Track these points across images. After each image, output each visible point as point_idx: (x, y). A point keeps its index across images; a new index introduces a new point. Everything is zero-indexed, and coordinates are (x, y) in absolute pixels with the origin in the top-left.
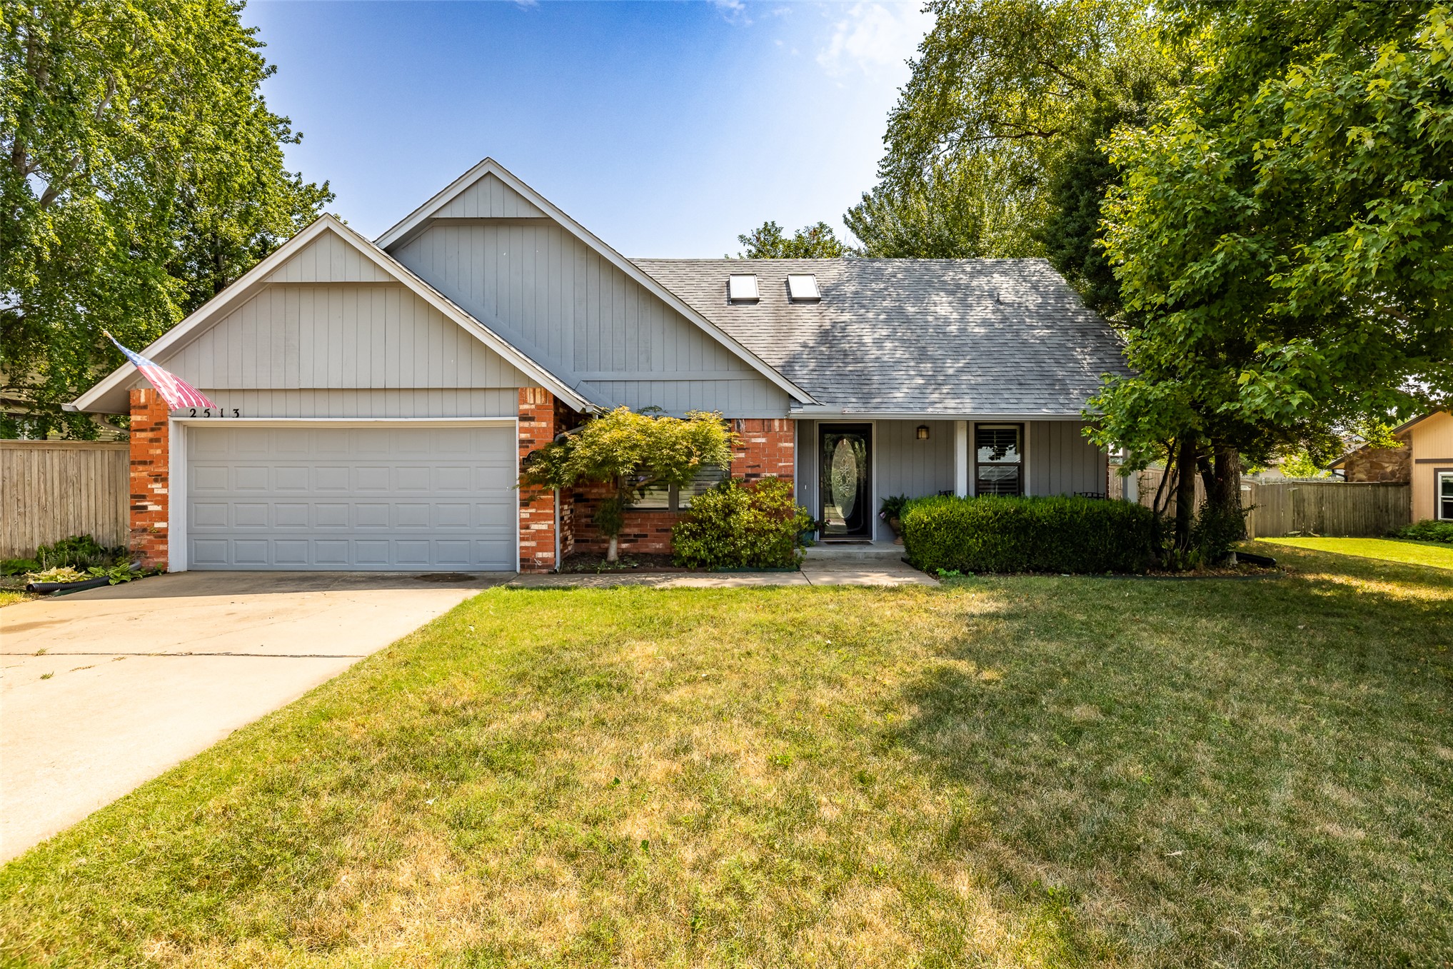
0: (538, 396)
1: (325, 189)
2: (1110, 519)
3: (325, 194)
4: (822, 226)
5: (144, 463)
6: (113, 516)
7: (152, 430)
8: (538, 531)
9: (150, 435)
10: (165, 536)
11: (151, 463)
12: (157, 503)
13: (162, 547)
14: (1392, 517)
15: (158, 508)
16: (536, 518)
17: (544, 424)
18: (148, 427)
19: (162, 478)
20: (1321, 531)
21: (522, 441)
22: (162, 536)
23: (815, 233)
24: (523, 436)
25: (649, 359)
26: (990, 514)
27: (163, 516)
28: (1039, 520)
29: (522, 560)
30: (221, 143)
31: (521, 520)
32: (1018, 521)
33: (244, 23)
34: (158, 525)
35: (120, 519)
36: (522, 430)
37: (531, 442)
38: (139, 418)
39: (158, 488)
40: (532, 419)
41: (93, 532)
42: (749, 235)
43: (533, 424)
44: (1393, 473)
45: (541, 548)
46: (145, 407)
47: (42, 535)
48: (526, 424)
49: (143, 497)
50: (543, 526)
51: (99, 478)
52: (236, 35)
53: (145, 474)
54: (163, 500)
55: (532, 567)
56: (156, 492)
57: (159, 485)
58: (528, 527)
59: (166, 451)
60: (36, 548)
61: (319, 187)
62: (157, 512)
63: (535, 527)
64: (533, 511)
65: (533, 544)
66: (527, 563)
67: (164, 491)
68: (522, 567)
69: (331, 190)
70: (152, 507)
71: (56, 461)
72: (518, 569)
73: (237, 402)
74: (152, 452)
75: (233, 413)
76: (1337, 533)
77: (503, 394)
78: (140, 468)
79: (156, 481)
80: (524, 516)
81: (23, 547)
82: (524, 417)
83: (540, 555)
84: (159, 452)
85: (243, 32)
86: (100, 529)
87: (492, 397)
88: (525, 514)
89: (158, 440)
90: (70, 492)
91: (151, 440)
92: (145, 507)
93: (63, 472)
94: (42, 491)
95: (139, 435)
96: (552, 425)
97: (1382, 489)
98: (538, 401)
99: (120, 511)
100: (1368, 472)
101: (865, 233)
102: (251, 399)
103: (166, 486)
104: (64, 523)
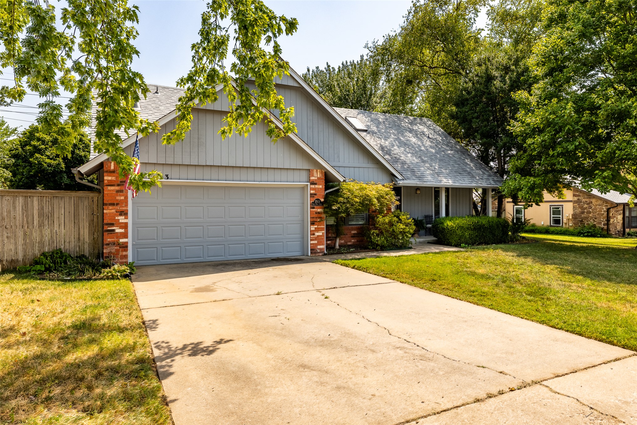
0: (319, 173)
5: (113, 204)
7: (118, 185)
8: (318, 236)
9: (117, 188)
10: (127, 247)
11: (117, 204)
12: (121, 228)
13: (124, 253)
15: (123, 231)
16: (317, 230)
17: (321, 187)
18: (116, 184)
19: (124, 213)
21: (311, 194)
22: (125, 247)
24: (312, 192)
27: (125, 235)
28: (484, 225)
29: (311, 250)
31: (311, 231)
34: (122, 240)
35: (81, 238)
36: (311, 189)
37: (315, 194)
38: (110, 178)
39: (122, 219)
40: (316, 184)
41: (62, 247)
43: (316, 186)
45: (319, 244)
46: (113, 172)
47: (25, 250)
48: (313, 186)
49: (112, 225)
50: (320, 234)
51: (67, 214)
53: (113, 211)
54: (125, 226)
55: (316, 253)
56: (121, 221)
57: (123, 217)
58: (314, 234)
59: (126, 198)
60: (20, 258)
62: (121, 233)
63: (317, 234)
64: (316, 226)
65: (316, 242)
66: (313, 251)
67: (125, 221)
68: (311, 253)
70: (118, 230)
71: (36, 203)
72: (309, 254)
73: (167, 171)
74: (118, 198)
75: (165, 177)
77: (301, 171)
78: (111, 207)
79: (121, 215)
80: (312, 229)
81: (9, 259)
82: (313, 183)
83: (319, 247)
84: (122, 198)
86: (67, 244)
87: (297, 173)
88: (313, 228)
89: (121, 191)
90: (46, 222)
91: (117, 191)
92: (114, 230)
93: (41, 209)
94: (25, 222)
95: (109, 188)
96: (324, 187)
98: (319, 176)
99: (82, 232)
102: (176, 170)
103: (126, 218)
104: (42, 243)
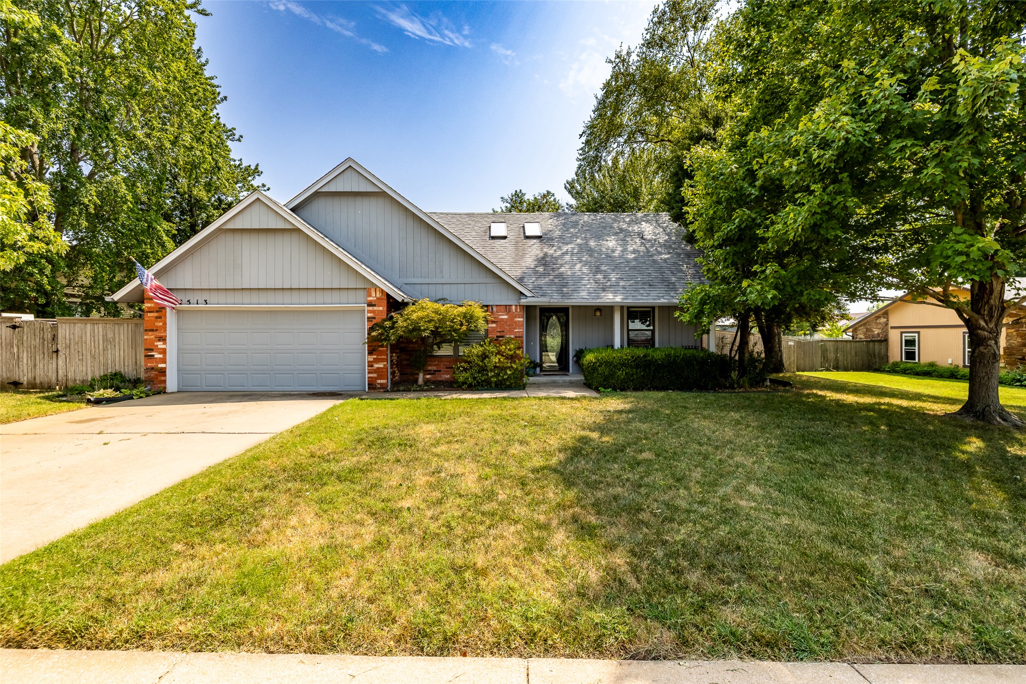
0: (378, 293)
1: (256, 168)
2: (696, 360)
3: (257, 172)
4: (548, 192)
5: (152, 330)
6: (134, 360)
7: (157, 312)
8: (378, 368)
9: (156, 314)
10: (165, 372)
11: (156, 330)
12: (160, 353)
13: (163, 378)
14: (877, 360)
15: (161, 356)
16: (377, 361)
17: (381, 308)
18: (155, 310)
19: (163, 339)
20: (837, 368)
21: (368, 318)
22: (163, 372)
23: (544, 196)
24: (370, 315)
25: (441, 272)
26: (629, 357)
27: (164, 361)
28: (657, 361)
29: (369, 384)
30: (195, 144)
31: (368, 362)
32: (645, 361)
33: (207, 74)
34: (160, 366)
35: (138, 363)
36: (369, 312)
37: (374, 318)
38: (149, 305)
39: (160, 345)
40: (374, 305)
41: (122, 370)
42: (506, 197)
43: (375, 308)
44: (878, 334)
45: (380, 377)
47: (93, 372)
48: (371, 308)
49: (152, 350)
50: (381, 365)
51: (126, 339)
52: (203, 81)
53: (153, 337)
54: (164, 352)
55: (375, 388)
56: (159, 347)
57: (161, 343)
58: (372, 366)
59: (165, 324)
60: (90, 379)
61: (253, 167)
62: (160, 358)
63: (376, 366)
64: (375, 357)
65: (375, 375)
66: (372, 386)
67: (164, 346)
68: (369, 388)
69: (260, 169)
70: (157, 356)
71: (101, 329)
72: (367, 390)
73: (206, 296)
74: (157, 324)
75: (204, 302)
76: (846, 369)
77: (358, 291)
78: (150, 333)
79: (159, 340)
80: (370, 360)
81: (81, 379)
82: (370, 304)
83: (379, 381)
84: (161, 324)
85: (207, 79)
86: (126, 368)
87: (352, 293)
88: (371, 358)
89: (160, 317)
90: (109, 347)
91: (157, 318)
92: (153, 356)
93: (105, 336)
94: (93, 347)
95: (149, 314)
96: (385, 309)
97: (871, 344)
98: (378, 296)
99: (138, 358)
100: (865, 334)
101: (577, 195)
102: (214, 294)
103: (165, 343)
104: (105, 365)
